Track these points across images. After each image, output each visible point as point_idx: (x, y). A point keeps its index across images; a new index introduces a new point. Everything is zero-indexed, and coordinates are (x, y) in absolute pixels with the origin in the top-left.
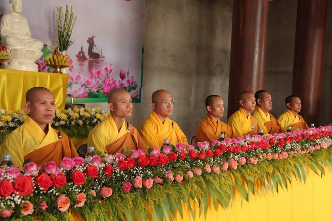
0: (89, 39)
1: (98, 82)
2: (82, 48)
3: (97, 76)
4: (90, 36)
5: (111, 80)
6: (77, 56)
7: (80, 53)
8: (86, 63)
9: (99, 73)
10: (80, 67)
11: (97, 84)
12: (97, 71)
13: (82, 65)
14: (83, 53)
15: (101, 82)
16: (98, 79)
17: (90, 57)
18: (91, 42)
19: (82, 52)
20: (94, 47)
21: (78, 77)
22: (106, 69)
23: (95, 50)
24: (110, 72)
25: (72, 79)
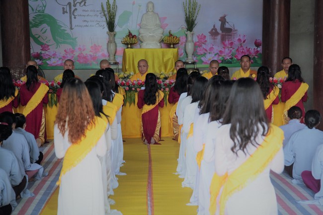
0: (221, 18)
1: (231, 51)
2: (214, 26)
3: (229, 46)
4: (222, 15)
5: (245, 48)
6: (210, 33)
7: (213, 29)
8: (219, 37)
9: (232, 44)
10: (213, 41)
11: (230, 53)
12: (230, 42)
13: (214, 39)
14: (216, 30)
15: (234, 51)
16: (231, 49)
17: (222, 32)
18: (223, 20)
19: (214, 29)
20: (226, 24)
21: (211, 49)
22: (239, 40)
23: (227, 26)
24: (244, 41)
25: (206, 50)
